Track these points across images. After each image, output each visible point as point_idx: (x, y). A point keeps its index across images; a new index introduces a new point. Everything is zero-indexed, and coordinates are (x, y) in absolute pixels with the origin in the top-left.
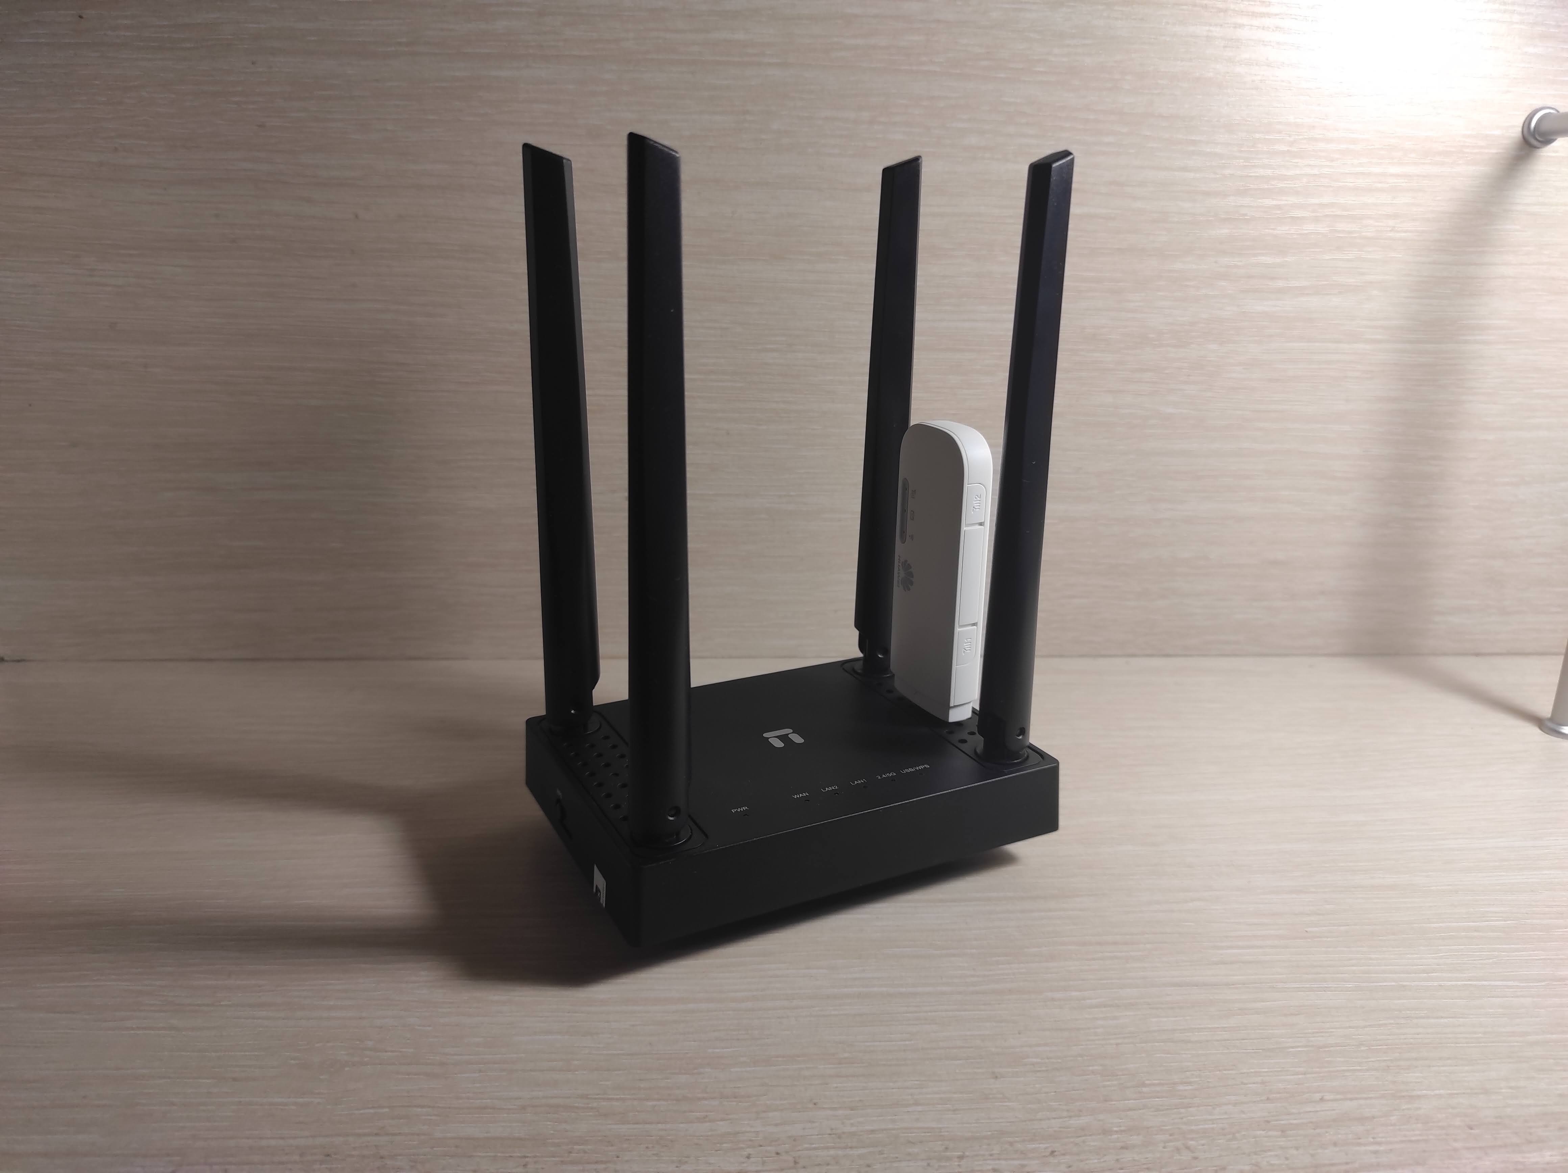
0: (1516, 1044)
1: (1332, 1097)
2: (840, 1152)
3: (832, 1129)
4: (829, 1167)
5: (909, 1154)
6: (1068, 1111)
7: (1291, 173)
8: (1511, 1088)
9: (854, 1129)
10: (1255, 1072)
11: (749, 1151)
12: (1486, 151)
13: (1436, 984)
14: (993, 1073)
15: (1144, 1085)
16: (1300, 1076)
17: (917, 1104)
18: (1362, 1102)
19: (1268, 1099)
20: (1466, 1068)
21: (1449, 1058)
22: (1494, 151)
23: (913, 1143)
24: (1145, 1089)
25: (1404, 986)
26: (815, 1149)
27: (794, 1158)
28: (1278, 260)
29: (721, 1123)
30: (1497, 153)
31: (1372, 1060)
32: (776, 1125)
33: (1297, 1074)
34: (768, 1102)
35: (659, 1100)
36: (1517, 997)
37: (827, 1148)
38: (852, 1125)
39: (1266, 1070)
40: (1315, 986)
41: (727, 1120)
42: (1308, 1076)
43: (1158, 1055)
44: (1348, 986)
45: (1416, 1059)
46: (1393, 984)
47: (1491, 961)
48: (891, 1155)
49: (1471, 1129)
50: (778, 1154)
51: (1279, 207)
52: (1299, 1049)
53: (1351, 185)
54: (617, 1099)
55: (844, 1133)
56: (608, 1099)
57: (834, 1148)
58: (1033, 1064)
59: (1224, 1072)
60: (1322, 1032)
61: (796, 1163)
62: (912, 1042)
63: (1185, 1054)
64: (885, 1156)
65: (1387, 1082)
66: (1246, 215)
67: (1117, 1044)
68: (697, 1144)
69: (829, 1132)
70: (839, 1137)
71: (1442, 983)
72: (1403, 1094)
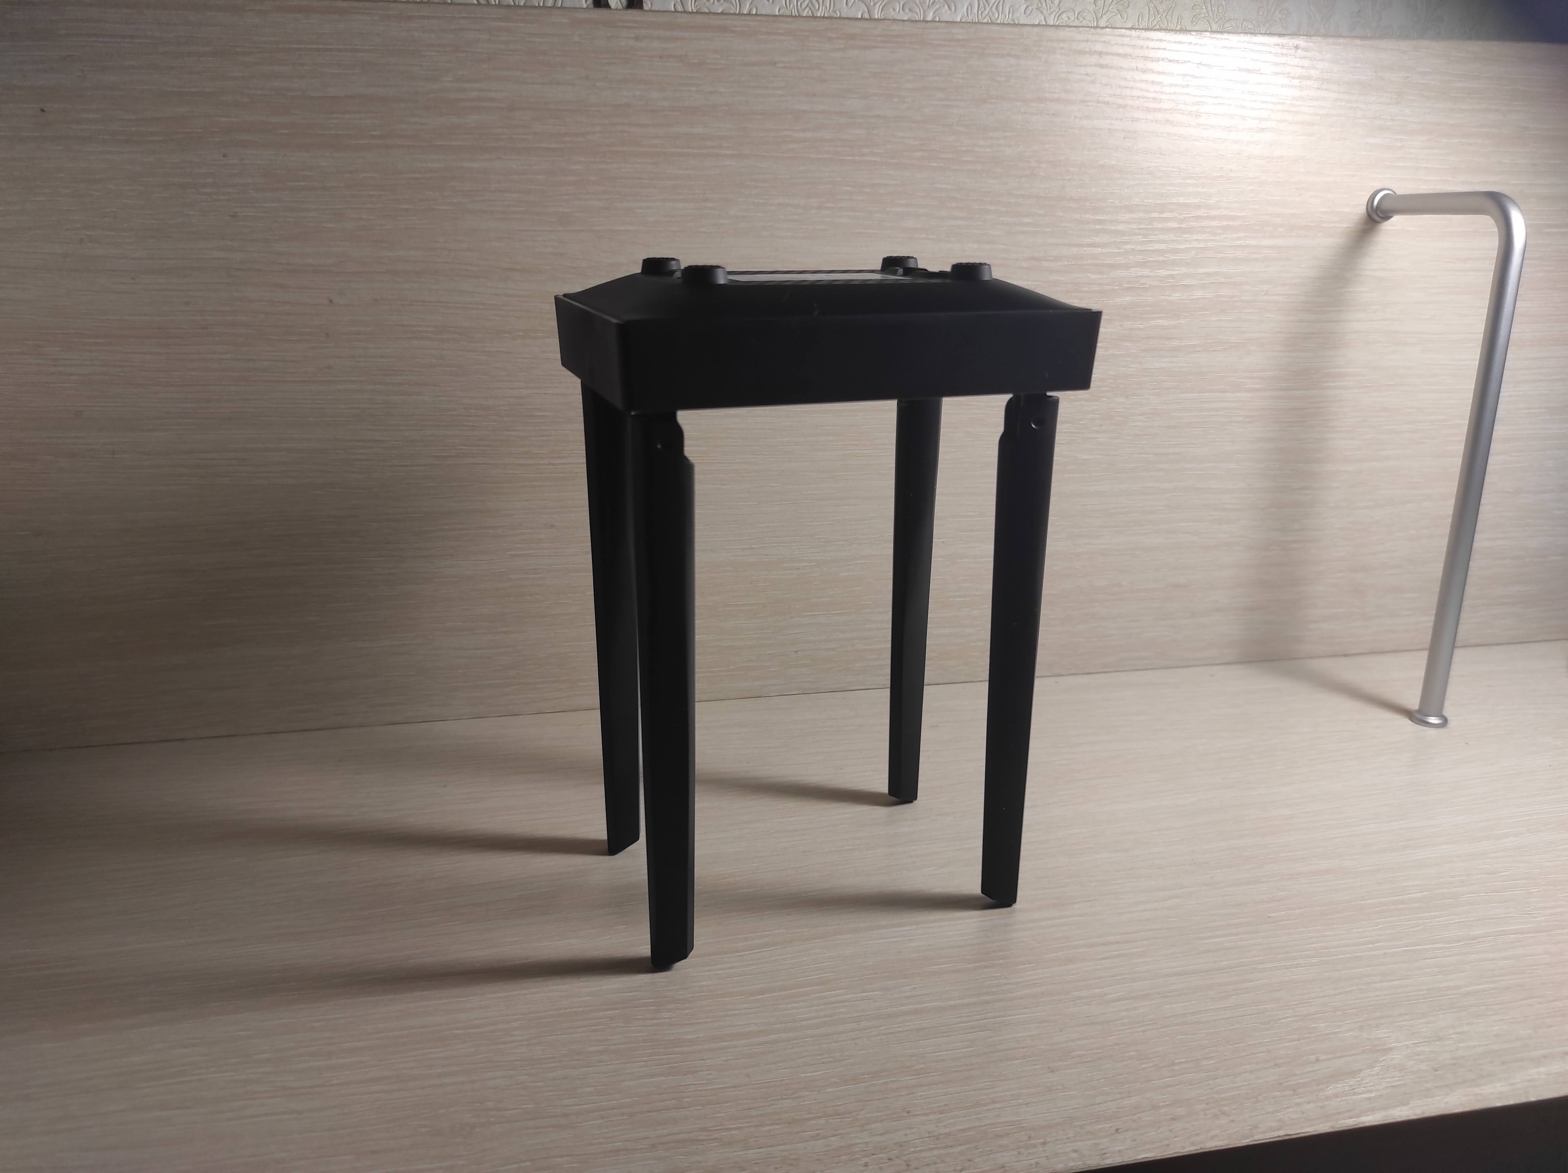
0: (1453, 996)
1: (1324, 1057)
2: (943, 1152)
3: (929, 1133)
4: (938, 1166)
5: (1001, 1146)
6: (1120, 1093)
7: (1182, 247)
8: (1458, 1033)
9: (947, 1130)
10: (1259, 1043)
11: (866, 1160)
12: (1339, 225)
13: (1381, 952)
14: (1049, 1068)
15: (1174, 1064)
16: (1295, 1043)
17: (994, 1102)
18: (1348, 1058)
19: (1276, 1065)
20: (1422, 1021)
21: (1406, 1014)
22: (1345, 225)
23: (1001, 1136)
24: (1176, 1068)
25: (1358, 957)
26: (920, 1151)
27: (905, 1161)
28: (1173, 323)
29: (833, 1138)
30: (1348, 227)
31: (1348, 1022)
32: (881, 1134)
33: (1292, 1041)
34: (867, 1115)
35: (772, 1125)
36: (1446, 956)
37: (931, 1149)
38: (945, 1126)
39: (1268, 1040)
40: (1289, 964)
41: (836, 1135)
42: (1302, 1041)
43: (1179, 1037)
44: (1313, 961)
45: (1381, 1018)
46: (1349, 955)
47: (1419, 928)
48: (986, 1149)
49: (1436, 1071)
50: (890, 1159)
51: (1172, 277)
52: (1289, 1019)
53: (1231, 256)
54: (736, 1129)
55: (940, 1135)
56: (727, 1129)
57: (936, 1148)
58: (1079, 1056)
59: (1236, 1045)
60: (1302, 1003)
61: (908, 1165)
62: (974, 1048)
63: (1200, 1033)
64: (981, 1150)
65: (1364, 1040)
66: (1145, 284)
67: (1144, 1031)
68: (818, 1160)
69: (927, 1135)
70: (938, 1139)
71: (1386, 951)
72: (1379, 1048)
